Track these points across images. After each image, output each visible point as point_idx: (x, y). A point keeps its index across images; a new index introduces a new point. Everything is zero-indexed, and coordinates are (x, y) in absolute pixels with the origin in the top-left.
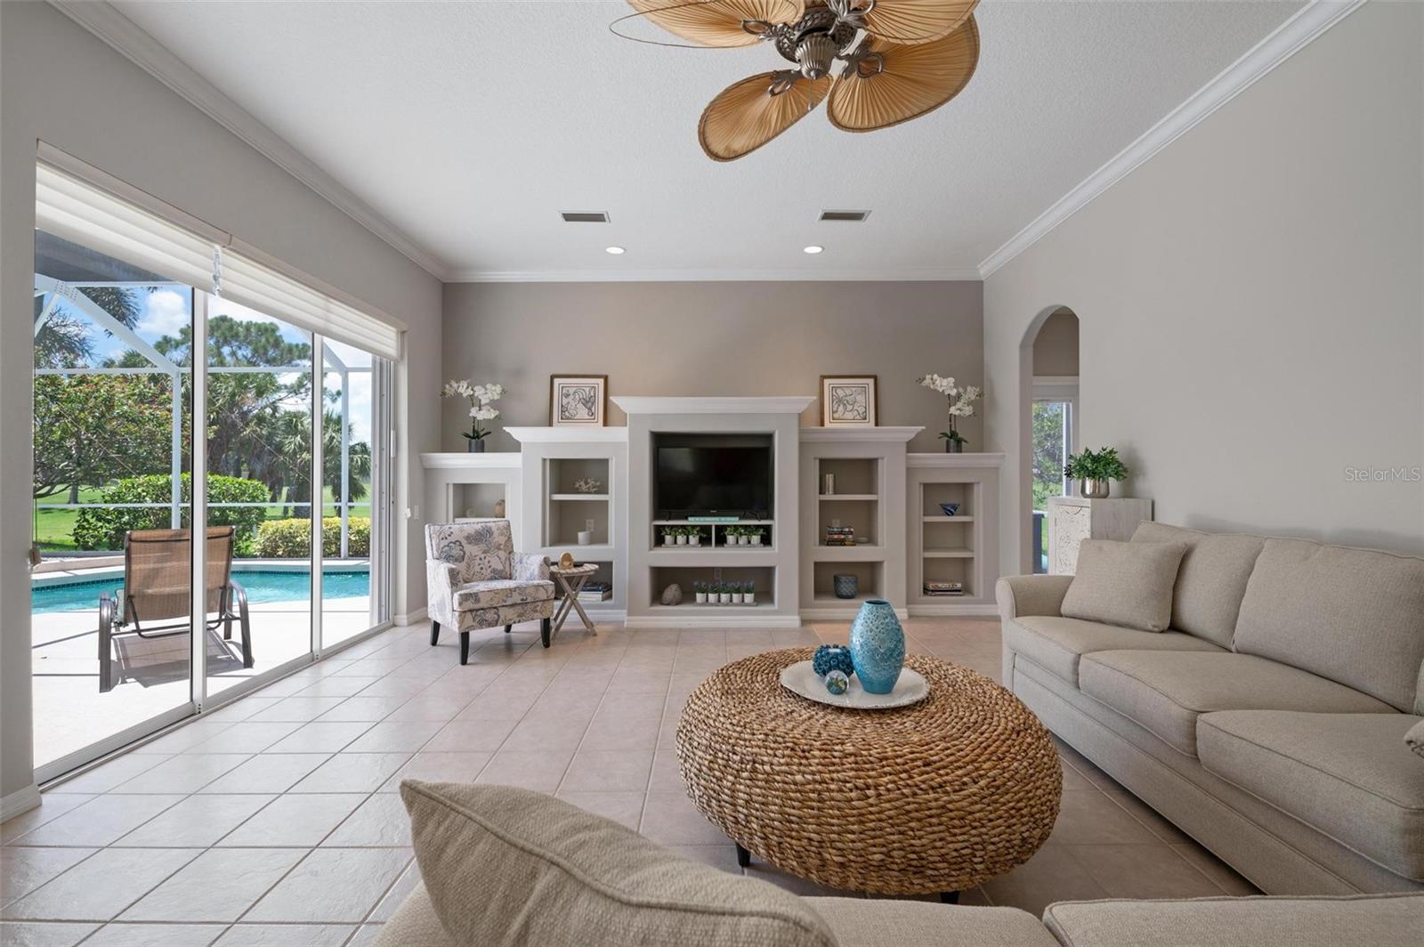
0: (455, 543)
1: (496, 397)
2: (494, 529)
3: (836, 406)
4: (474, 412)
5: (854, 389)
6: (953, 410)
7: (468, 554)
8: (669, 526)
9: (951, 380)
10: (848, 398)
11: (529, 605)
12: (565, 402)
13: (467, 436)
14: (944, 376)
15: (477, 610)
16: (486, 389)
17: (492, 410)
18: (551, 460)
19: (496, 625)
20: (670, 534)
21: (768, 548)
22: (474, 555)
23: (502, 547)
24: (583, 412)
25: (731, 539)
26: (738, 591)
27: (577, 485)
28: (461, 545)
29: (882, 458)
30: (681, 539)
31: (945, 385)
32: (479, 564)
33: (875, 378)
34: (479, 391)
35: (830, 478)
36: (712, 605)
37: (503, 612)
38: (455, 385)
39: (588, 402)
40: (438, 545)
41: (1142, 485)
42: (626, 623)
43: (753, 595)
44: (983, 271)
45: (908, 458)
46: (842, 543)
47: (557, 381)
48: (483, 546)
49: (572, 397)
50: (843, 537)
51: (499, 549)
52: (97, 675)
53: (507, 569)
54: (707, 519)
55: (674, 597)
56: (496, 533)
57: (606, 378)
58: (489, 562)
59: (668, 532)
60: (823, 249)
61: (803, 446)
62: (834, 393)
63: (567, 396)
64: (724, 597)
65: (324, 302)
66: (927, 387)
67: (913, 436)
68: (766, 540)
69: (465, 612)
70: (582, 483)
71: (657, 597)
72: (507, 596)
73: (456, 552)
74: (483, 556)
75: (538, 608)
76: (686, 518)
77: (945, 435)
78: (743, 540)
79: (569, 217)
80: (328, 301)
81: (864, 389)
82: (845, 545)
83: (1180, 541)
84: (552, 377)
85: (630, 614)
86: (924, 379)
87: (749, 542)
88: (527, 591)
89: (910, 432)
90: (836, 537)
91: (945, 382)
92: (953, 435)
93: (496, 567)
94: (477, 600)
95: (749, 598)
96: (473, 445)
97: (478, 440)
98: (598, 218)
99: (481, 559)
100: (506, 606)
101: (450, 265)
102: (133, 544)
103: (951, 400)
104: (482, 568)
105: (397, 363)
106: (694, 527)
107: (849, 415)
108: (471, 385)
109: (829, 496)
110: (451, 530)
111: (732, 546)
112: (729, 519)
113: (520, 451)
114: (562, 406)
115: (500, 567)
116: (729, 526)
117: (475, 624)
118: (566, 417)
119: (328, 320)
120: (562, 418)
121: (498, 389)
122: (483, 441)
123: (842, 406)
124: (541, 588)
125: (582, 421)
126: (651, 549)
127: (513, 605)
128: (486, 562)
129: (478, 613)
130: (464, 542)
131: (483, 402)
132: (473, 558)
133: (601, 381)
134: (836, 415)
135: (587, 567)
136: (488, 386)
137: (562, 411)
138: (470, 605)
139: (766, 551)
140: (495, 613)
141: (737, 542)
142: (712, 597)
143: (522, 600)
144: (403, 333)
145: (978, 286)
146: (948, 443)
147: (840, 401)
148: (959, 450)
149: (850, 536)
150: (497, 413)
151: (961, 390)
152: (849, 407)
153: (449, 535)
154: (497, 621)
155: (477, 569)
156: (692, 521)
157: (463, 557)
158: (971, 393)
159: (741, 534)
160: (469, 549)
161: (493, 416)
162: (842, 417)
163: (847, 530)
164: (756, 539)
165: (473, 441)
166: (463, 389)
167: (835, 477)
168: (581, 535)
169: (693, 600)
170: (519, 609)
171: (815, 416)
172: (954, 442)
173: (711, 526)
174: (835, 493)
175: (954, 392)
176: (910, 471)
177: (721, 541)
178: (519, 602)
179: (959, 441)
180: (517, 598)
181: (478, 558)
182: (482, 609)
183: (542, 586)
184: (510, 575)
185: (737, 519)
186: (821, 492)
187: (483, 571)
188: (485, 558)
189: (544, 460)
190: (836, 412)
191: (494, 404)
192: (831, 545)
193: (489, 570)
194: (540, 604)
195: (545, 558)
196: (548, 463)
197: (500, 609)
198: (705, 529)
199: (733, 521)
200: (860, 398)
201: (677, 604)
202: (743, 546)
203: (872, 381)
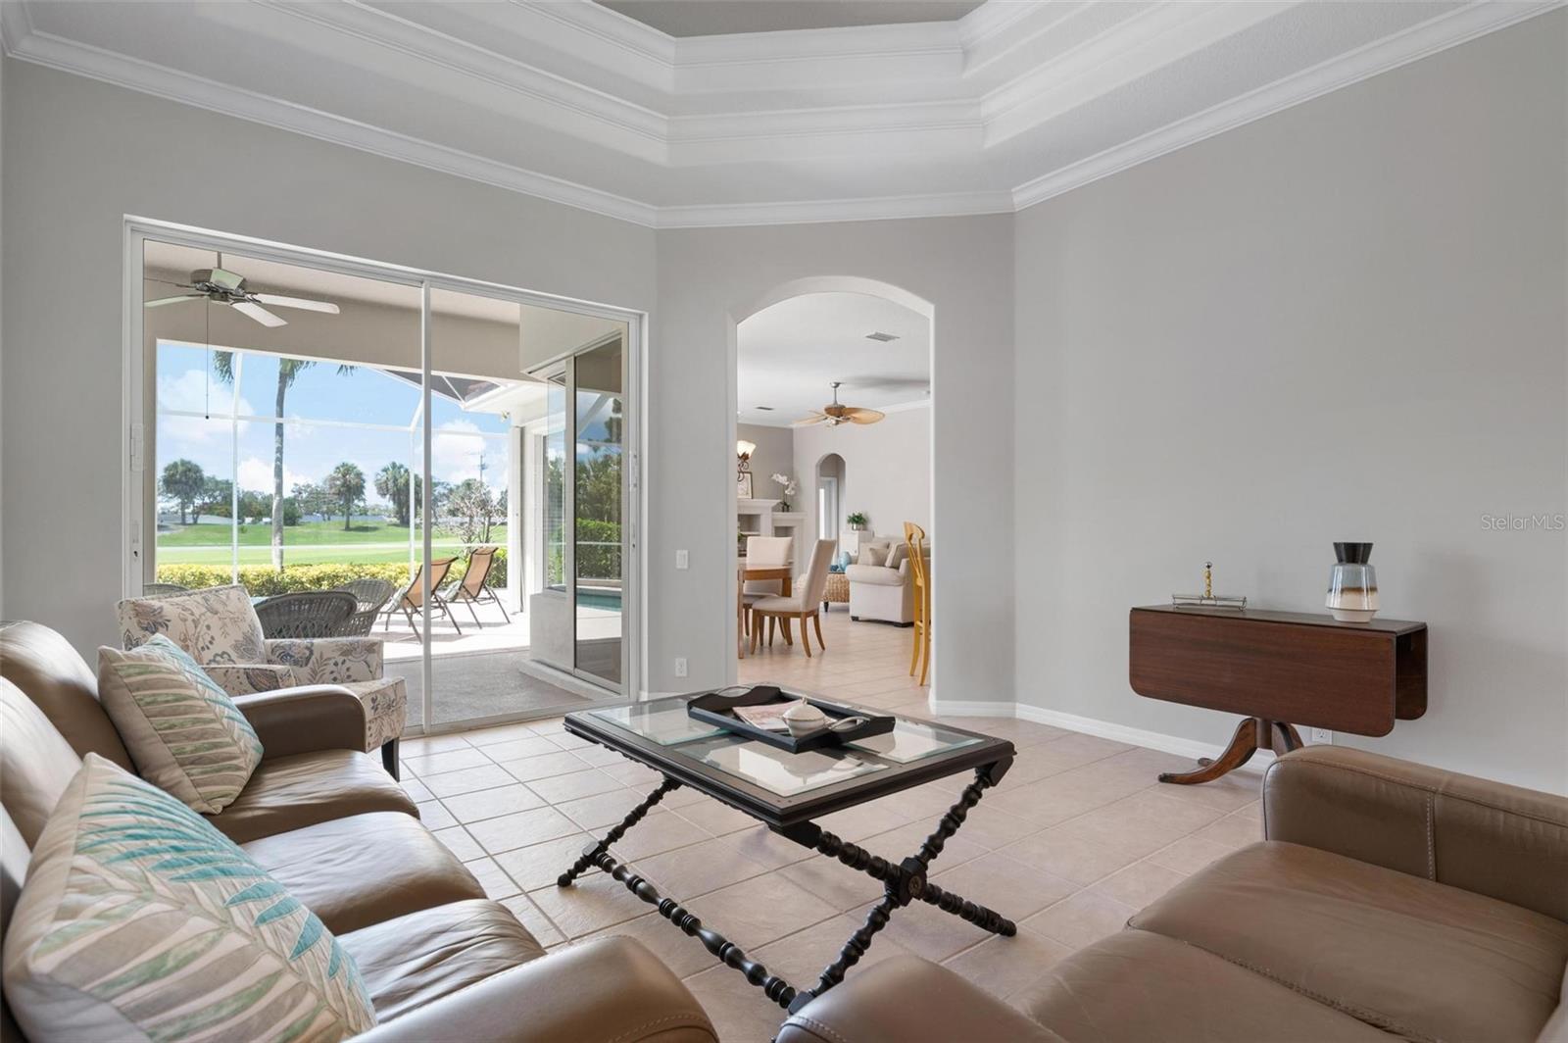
6: (786, 492)
9: (785, 478)
14: (782, 475)
31: (783, 479)
41: (870, 526)
44: (794, 426)
45: (772, 515)
66: (774, 481)
67: (775, 504)
77: (783, 504)
83: (886, 542)
92: (785, 504)
103: (785, 487)
145: (791, 430)
146: (783, 508)
148: (788, 511)
151: (789, 483)
158: (792, 485)
172: (785, 507)
175: (786, 484)
176: (773, 520)
179: (788, 507)
203: (749, 475)
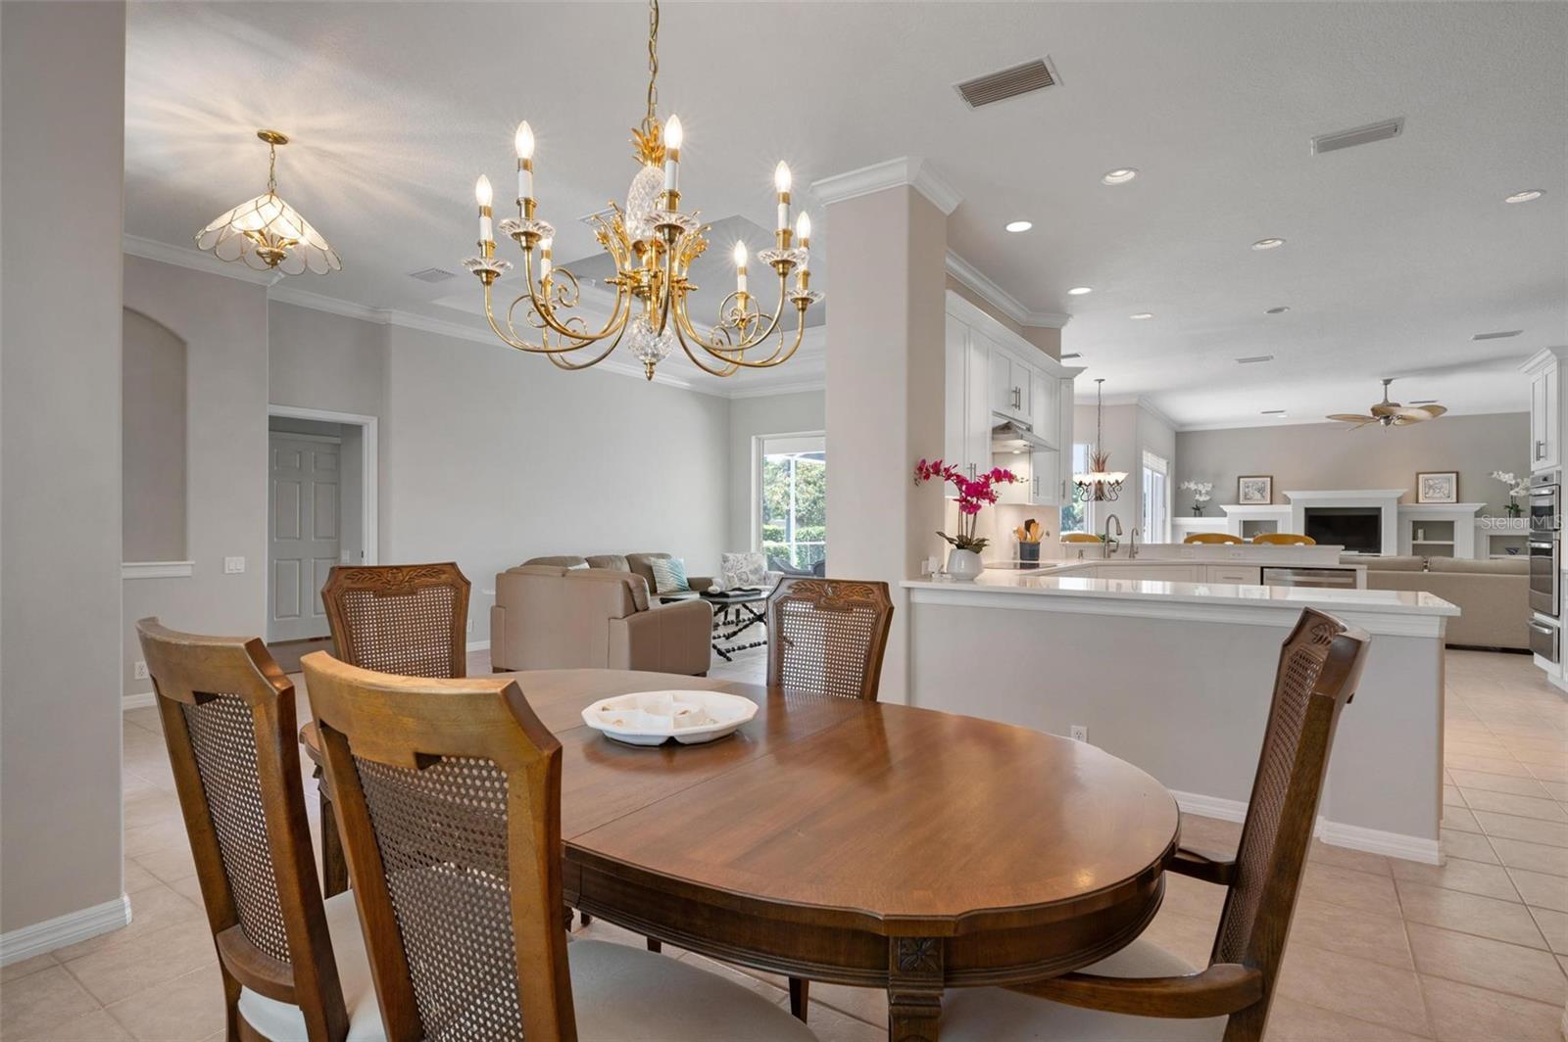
1: (1209, 489)
3: (1428, 490)
4: (1197, 497)
5: (1440, 480)
6: (1512, 493)
9: (1512, 475)
10: (1437, 485)
12: (1246, 491)
13: (1193, 510)
14: (1508, 473)
16: (1204, 485)
17: (1207, 496)
18: (1244, 521)
24: (1258, 496)
29: (1459, 521)
31: (1508, 478)
33: (1457, 473)
34: (1200, 487)
35: (1420, 533)
38: (1186, 484)
39: (1261, 490)
45: (1475, 522)
47: (1241, 480)
49: (1251, 487)
57: (1272, 478)
61: (1401, 515)
62: (1426, 483)
63: (1248, 487)
66: (1494, 479)
67: (1478, 509)
77: (1508, 507)
81: (1449, 480)
84: (1239, 478)
86: (1492, 474)
89: (1477, 506)
91: (1507, 476)
92: (1513, 507)
96: (1197, 514)
97: (1198, 511)
101: (1183, 425)
103: (1512, 487)
107: (1438, 495)
108: (1196, 484)
109: (1420, 541)
114: (1245, 493)
118: (1248, 500)
120: (1245, 501)
121: (1211, 485)
123: (1432, 490)
125: (1257, 502)
131: (1202, 492)
133: (1269, 479)
134: (1428, 495)
137: (1245, 497)
144: (1167, 460)
146: (1510, 512)
147: (1430, 487)
148: (1518, 516)
150: (1212, 497)
151: (1519, 480)
152: (1438, 491)
161: (1209, 499)
162: (1432, 496)
166: (1192, 486)
167: (1424, 531)
171: (1413, 496)
172: (1513, 511)
174: (1425, 539)
175: (1513, 482)
176: (1477, 529)
186: (1414, 538)
189: (1241, 521)
190: (1428, 493)
191: (1207, 493)
196: (1242, 523)
200: (1446, 485)
203: (1454, 475)
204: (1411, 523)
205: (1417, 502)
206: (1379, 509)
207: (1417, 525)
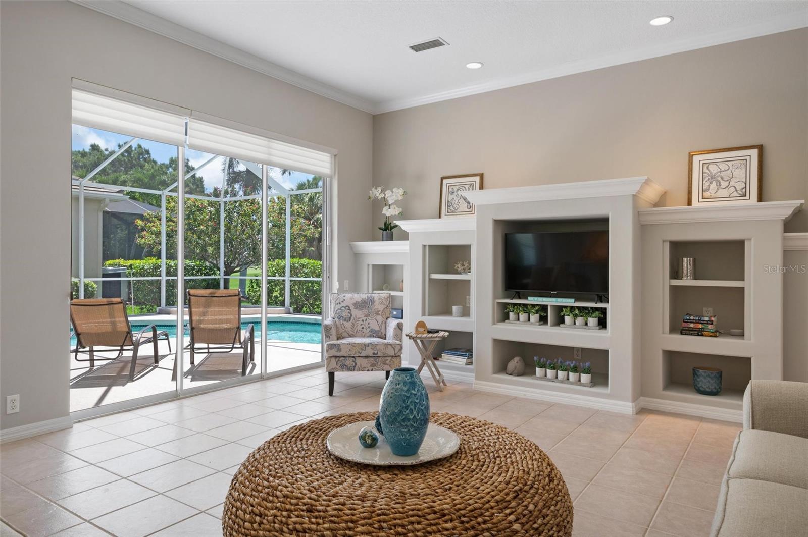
0: (345, 308)
1: (400, 198)
2: (376, 299)
3: (707, 184)
4: (385, 210)
5: (730, 164)
7: (354, 316)
8: (512, 304)
10: (722, 174)
11: (380, 359)
12: (450, 199)
13: (381, 229)
15: (340, 357)
16: (393, 192)
17: (397, 208)
18: (430, 246)
19: (354, 370)
20: (513, 312)
21: (603, 331)
22: (358, 317)
23: (380, 313)
24: (464, 206)
25: (568, 319)
26: (575, 370)
27: (456, 268)
28: (349, 309)
29: (750, 239)
30: (523, 316)
32: (361, 325)
33: (760, 148)
34: (388, 193)
35: (688, 263)
36: (549, 380)
37: (358, 361)
40: (335, 308)
42: (473, 385)
43: (590, 375)
45: (784, 239)
46: (700, 333)
47: (445, 181)
48: (365, 311)
49: (455, 193)
50: (700, 326)
51: (378, 314)
52: (171, 370)
53: (383, 331)
54: (545, 299)
55: (516, 367)
56: (377, 303)
57: (482, 176)
58: (369, 324)
59: (511, 309)
60: (672, 18)
62: (705, 170)
63: (453, 193)
64: (561, 374)
65: (266, 142)
67: (789, 212)
68: (602, 323)
69: (331, 357)
70: (459, 265)
71: (502, 368)
72: (362, 350)
73: (345, 314)
74: (364, 319)
75: (388, 362)
76: (527, 299)
78: (580, 321)
79: (417, 48)
80: (270, 141)
81: (745, 162)
82: (702, 335)
84: (442, 179)
85: (477, 378)
87: (586, 324)
88: (378, 347)
89: (789, 207)
90: (692, 325)
93: (374, 328)
94: (339, 350)
95: (585, 378)
96: (385, 236)
97: (388, 231)
98: (436, 44)
99: (363, 321)
100: (362, 357)
101: (375, 102)
102: (192, 298)
104: (363, 328)
105: (331, 177)
106: (534, 306)
107: (723, 193)
108: (384, 190)
109: (687, 281)
110: (344, 298)
111: (569, 326)
112: (564, 300)
113: (408, 240)
114: (448, 201)
115: (377, 328)
116: (566, 307)
117: (338, 367)
118: (452, 211)
119: (270, 155)
120: (448, 212)
121: (401, 191)
122: (392, 232)
123: (714, 183)
124: (389, 346)
125: (463, 213)
126: (494, 324)
127: (367, 357)
128: (367, 324)
129: (340, 359)
130: (352, 308)
131: (390, 202)
132: (357, 320)
133: (478, 179)
134: (706, 194)
135: (441, 334)
136: (394, 190)
137: (448, 206)
138: (334, 352)
139: (602, 333)
140: (353, 361)
141: (575, 324)
142: (550, 373)
143: (374, 353)
144: (335, 156)
147: (713, 177)
149: (710, 326)
150: (401, 210)
152: (724, 184)
153: (342, 302)
154: (354, 367)
155: (359, 328)
156: (532, 300)
157: (350, 318)
159: (576, 316)
160: (356, 313)
161: (397, 213)
162: (713, 196)
163: (706, 319)
164: (592, 321)
165: (384, 232)
166: (377, 193)
167: (694, 261)
168: (454, 308)
169: (533, 373)
170: (372, 361)
173: (547, 306)
174: (695, 278)
176: (789, 253)
177: (560, 321)
178: (371, 355)
180: (369, 352)
181: (361, 320)
182: (344, 357)
183: (390, 345)
184: (385, 335)
185: (573, 300)
187: (363, 330)
188: (366, 320)
189: (425, 246)
190: (708, 190)
191: (396, 203)
192: (686, 334)
193: (369, 330)
194: (389, 359)
195: (398, 323)
196: (427, 248)
197: (357, 358)
198: (544, 308)
199: (570, 302)
200: (740, 174)
201: (519, 375)
202: (579, 327)
203: (754, 153)
204: (667, 246)
205: (689, 203)
206: (605, 221)
207: (679, 249)
